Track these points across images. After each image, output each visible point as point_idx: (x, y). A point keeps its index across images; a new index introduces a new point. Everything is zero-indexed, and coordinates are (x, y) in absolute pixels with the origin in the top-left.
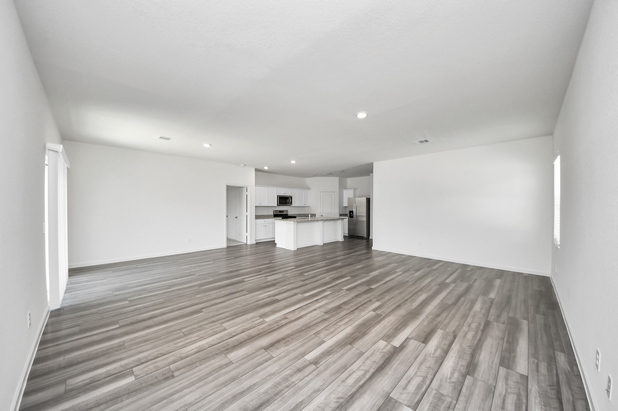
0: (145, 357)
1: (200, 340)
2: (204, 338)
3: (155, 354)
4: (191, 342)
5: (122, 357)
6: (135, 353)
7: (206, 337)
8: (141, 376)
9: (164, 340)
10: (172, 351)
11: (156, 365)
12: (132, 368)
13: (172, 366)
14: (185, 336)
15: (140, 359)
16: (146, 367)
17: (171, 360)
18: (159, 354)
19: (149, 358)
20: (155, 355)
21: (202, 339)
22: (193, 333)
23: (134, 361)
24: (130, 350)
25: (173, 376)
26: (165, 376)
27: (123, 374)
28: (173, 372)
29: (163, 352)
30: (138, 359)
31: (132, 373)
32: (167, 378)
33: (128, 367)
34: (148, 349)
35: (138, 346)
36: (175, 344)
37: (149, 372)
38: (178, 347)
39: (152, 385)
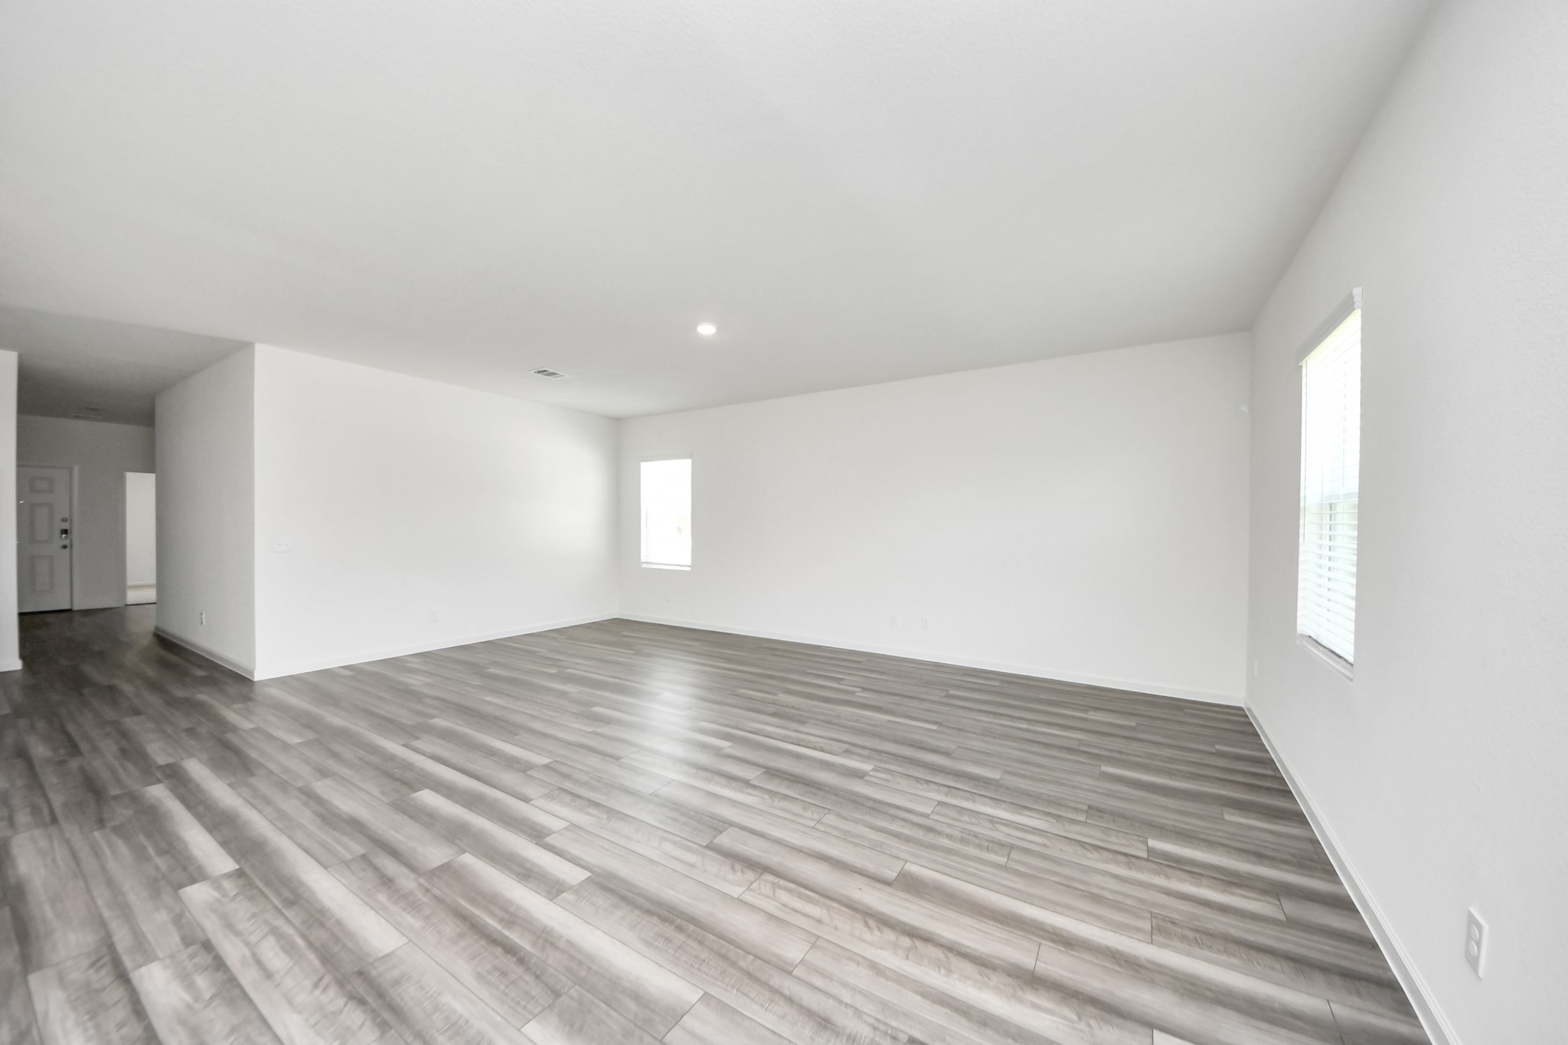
0: (1117, 863)
1: (999, 820)
2: (990, 818)
3: (1096, 855)
4: (1017, 829)
5: (1164, 896)
6: (1133, 884)
7: (985, 817)
8: (1136, 838)
9: (1058, 869)
10: (1063, 839)
11: (1101, 836)
12: (1147, 860)
13: (1082, 818)
14: (1012, 847)
15: (1129, 866)
16: (1123, 845)
17: (1077, 828)
18: (1088, 850)
19: (1109, 855)
20: (1096, 853)
21: (995, 819)
22: (994, 842)
23: (1140, 869)
24: (1141, 900)
25: (1090, 807)
26: (1101, 814)
27: (1166, 860)
28: (1086, 812)
29: (1079, 850)
30: (1130, 869)
31: (1151, 851)
32: (1099, 810)
33: (1155, 866)
34: (1103, 875)
35: (1120, 898)
36: (1045, 846)
37: (1121, 834)
38: (1047, 838)
39: (1125, 818)
